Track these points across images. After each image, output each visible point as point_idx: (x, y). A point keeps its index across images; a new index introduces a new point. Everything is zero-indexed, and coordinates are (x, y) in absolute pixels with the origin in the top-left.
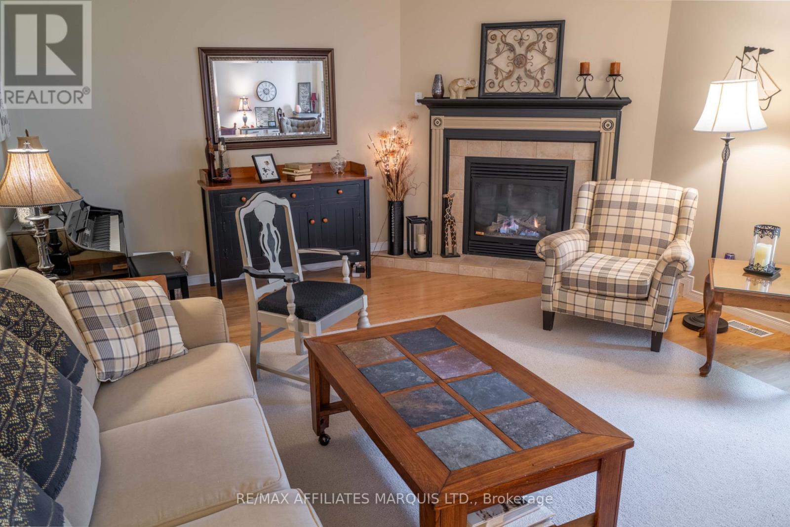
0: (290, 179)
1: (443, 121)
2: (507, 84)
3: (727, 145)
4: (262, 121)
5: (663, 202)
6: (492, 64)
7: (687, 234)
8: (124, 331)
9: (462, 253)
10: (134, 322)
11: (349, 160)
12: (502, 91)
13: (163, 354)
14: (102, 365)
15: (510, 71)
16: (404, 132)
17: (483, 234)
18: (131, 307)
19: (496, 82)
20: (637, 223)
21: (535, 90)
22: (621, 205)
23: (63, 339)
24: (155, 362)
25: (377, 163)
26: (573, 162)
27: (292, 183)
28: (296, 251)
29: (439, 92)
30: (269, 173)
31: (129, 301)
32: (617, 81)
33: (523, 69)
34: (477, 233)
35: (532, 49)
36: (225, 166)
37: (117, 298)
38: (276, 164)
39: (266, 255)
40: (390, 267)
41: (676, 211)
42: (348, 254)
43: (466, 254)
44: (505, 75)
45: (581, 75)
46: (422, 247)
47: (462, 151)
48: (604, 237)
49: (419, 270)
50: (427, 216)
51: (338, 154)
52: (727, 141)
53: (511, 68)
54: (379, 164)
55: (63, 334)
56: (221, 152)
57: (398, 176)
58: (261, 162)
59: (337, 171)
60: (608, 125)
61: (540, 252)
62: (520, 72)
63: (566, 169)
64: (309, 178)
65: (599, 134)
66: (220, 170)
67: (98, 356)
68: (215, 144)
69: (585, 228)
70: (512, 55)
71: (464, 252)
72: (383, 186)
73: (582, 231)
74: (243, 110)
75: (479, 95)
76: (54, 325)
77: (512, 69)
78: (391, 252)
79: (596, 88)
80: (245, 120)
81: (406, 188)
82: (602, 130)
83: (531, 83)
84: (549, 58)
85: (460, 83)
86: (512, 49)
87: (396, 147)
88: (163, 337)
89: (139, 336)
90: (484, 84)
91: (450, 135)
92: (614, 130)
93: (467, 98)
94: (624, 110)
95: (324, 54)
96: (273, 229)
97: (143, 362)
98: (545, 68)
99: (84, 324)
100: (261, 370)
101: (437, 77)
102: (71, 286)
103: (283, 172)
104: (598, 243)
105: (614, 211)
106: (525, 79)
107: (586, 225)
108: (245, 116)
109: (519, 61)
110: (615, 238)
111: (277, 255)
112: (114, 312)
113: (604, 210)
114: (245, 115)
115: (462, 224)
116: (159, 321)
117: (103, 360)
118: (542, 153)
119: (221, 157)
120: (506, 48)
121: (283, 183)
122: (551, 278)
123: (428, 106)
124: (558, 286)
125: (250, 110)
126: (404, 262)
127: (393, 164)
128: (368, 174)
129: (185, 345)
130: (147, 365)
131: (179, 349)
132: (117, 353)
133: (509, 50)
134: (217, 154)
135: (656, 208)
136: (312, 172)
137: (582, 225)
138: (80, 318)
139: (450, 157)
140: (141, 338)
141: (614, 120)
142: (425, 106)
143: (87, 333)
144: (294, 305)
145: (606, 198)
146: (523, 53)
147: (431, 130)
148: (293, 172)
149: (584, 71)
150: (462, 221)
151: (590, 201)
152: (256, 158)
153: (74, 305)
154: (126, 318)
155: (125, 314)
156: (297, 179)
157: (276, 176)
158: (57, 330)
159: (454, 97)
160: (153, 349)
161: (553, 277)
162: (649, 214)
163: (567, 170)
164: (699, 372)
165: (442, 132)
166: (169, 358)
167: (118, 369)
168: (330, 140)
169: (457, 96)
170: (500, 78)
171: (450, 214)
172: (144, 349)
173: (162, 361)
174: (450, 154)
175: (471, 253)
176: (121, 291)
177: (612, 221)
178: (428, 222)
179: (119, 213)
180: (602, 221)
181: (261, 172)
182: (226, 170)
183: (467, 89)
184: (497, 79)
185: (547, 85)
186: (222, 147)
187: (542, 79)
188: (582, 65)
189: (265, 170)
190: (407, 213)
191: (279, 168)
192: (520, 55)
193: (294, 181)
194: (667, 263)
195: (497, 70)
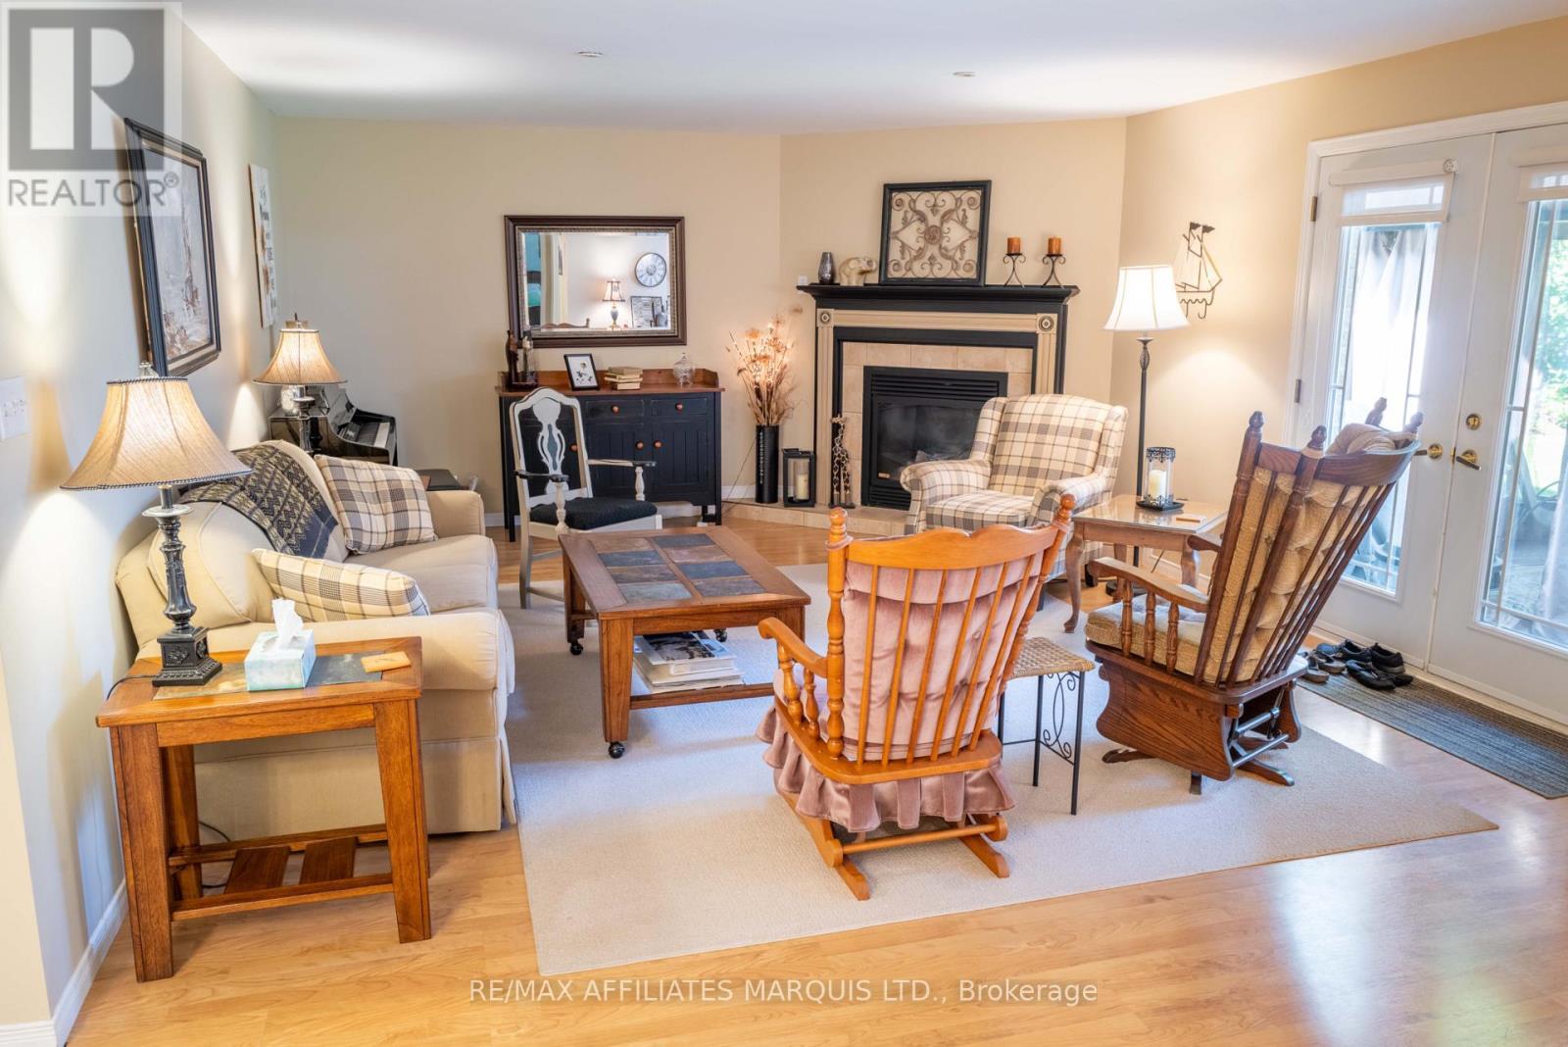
0: (613, 386)
1: (832, 316)
2: (916, 266)
3: (1145, 348)
4: (642, 320)
5: (1080, 425)
6: (897, 238)
7: (1104, 465)
8: (375, 508)
9: (859, 504)
10: (386, 502)
11: (702, 366)
12: (910, 275)
13: (412, 536)
14: (350, 533)
15: (920, 249)
16: (783, 331)
17: (888, 476)
18: (384, 487)
19: (903, 263)
20: (1046, 451)
21: (953, 275)
22: (1029, 428)
23: (318, 497)
24: (403, 544)
25: (740, 371)
26: (1005, 375)
27: (614, 393)
28: (585, 462)
29: (827, 276)
30: (585, 378)
31: (382, 481)
32: (1057, 263)
33: (937, 246)
34: (881, 475)
35: (949, 219)
36: (531, 368)
37: (371, 476)
38: (597, 369)
39: (544, 460)
40: (756, 519)
41: (1096, 437)
42: (642, 466)
43: (866, 505)
44: (914, 253)
45: (1010, 254)
46: (802, 492)
47: (860, 357)
48: (1007, 470)
49: (795, 523)
50: (811, 449)
51: (684, 357)
52: (1145, 342)
53: (921, 244)
54: (742, 373)
55: (318, 493)
56: (526, 349)
57: (770, 394)
58: (576, 364)
59: (682, 381)
60: (1046, 324)
61: (905, 483)
62: (933, 250)
63: (995, 384)
64: (637, 386)
65: (1034, 336)
66: (524, 373)
67: (348, 525)
68: (520, 339)
69: (986, 458)
70: (923, 227)
71: (864, 503)
72: (749, 405)
73: (980, 463)
74: (612, 300)
75: (879, 280)
76: (312, 484)
77: (922, 246)
78: (759, 499)
79: (1030, 273)
80: (615, 316)
81: (781, 408)
82: (1039, 331)
83: (948, 264)
84: (970, 231)
85: (852, 264)
86: (923, 218)
87: (771, 351)
88: (413, 519)
89: (388, 515)
90: (887, 265)
91: (842, 335)
92: (1054, 330)
93: (865, 285)
94: (1070, 302)
95: (670, 223)
96: (556, 432)
97: (391, 541)
98: (966, 244)
99: (337, 495)
100: (532, 595)
101: (825, 254)
102: (329, 461)
103: (606, 379)
104: (999, 478)
105: (1021, 436)
106: (940, 259)
107: (988, 455)
108: (614, 310)
109: (933, 235)
110: (1019, 471)
111: (559, 463)
112: (367, 489)
113: (1009, 435)
114: (614, 307)
115: (860, 462)
116: (410, 503)
117: (352, 529)
118: (964, 362)
119: (525, 356)
120: (915, 218)
121: (602, 392)
122: (914, 516)
123: (813, 296)
124: (922, 526)
125: (623, 301)
126: (776, 515)
127: (763, 376)
128: (721, 385)
129: (435, 532)
130: (396, 545)
131: (428, 533)
132: (365, 526)
133: (919, 219)
134: (520, 353)
135: (1071, 432)
136: (641, 379)
137: (980, 455)
138: (334, 488)
139: (844, 367)
140: (391, 517)
141: (1054, 317)
142: (809, 295)
143: (340, 503)
144: (564, 511)
145: (1014, 419)
146: (938, 224)
147: (817, 329)
148: (615, 377)
149: (1013, 251)
150: (861, 457)
151: (995, 424)
152: (569, 359)
153: (330, 477)
154: (378, 497)
155: (377, 492)
156: (620, 387)
157: (594, 383)
158: (314, 489)
159: (844, 283)
160: (402, 530)
161: (917, 513)
162: (1062, 440)
163: (998, 386)
164: (1064, 629)
165: (831, 330)
166: (418, 542)
167: (366, 541)
168: (677, 339)
169: (849, 282)
170: (908, 258)
171: (840, 446)
172: (393, 529)
173: (410, 544)
174: (844, 362)
175: (873, 504)
176: (376, 472)
177: (1018, 449)
178: (812, 458)
179: (392, 421)
180: (1006, 449)
181: (575, 376)
182: (532, 373)
183: (863, 273)
184: (903, 258)
185: (967, 267)
186: (527, 344)
187: (961, 259)
188: (1010, 241)
189: (580, 375)
190: (785, 443)
191: (599, 374)
192: (932, 226)
193: (616, 389)
194: (1043, 494)
195: (903, 246)
